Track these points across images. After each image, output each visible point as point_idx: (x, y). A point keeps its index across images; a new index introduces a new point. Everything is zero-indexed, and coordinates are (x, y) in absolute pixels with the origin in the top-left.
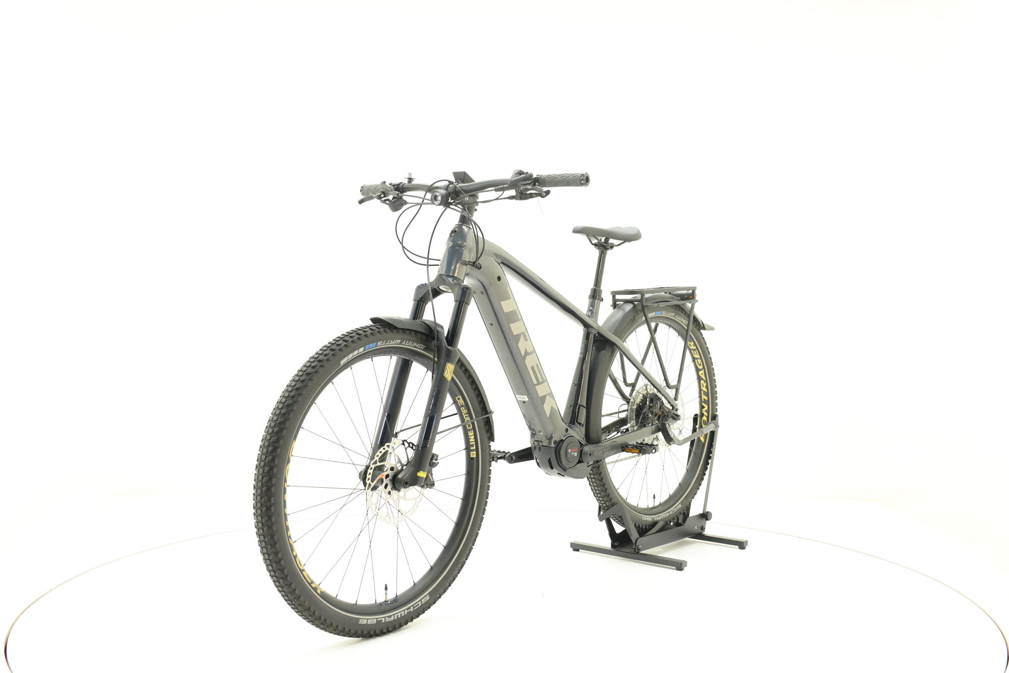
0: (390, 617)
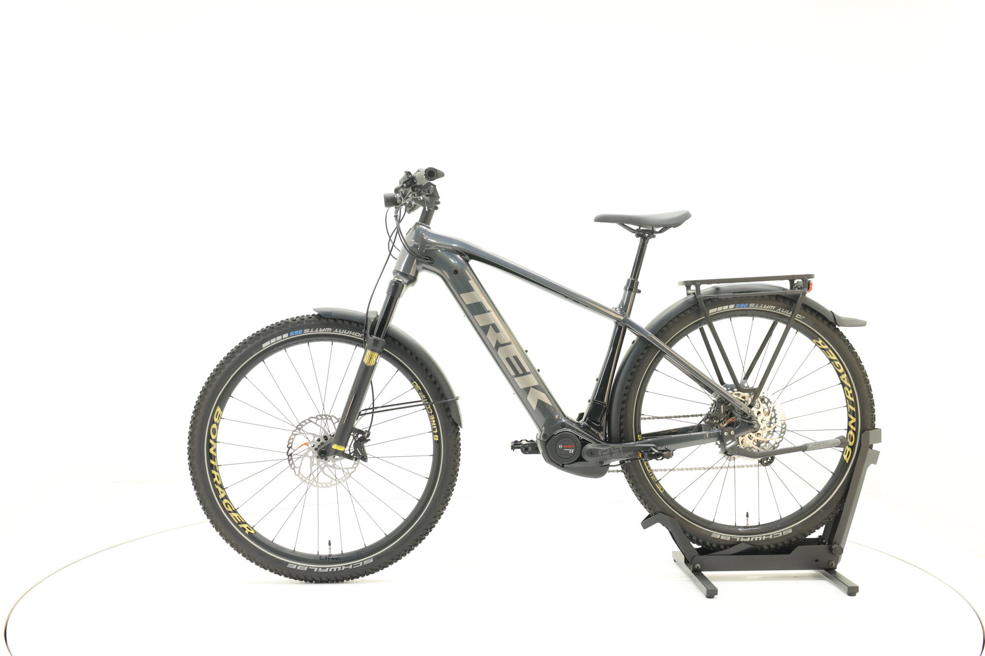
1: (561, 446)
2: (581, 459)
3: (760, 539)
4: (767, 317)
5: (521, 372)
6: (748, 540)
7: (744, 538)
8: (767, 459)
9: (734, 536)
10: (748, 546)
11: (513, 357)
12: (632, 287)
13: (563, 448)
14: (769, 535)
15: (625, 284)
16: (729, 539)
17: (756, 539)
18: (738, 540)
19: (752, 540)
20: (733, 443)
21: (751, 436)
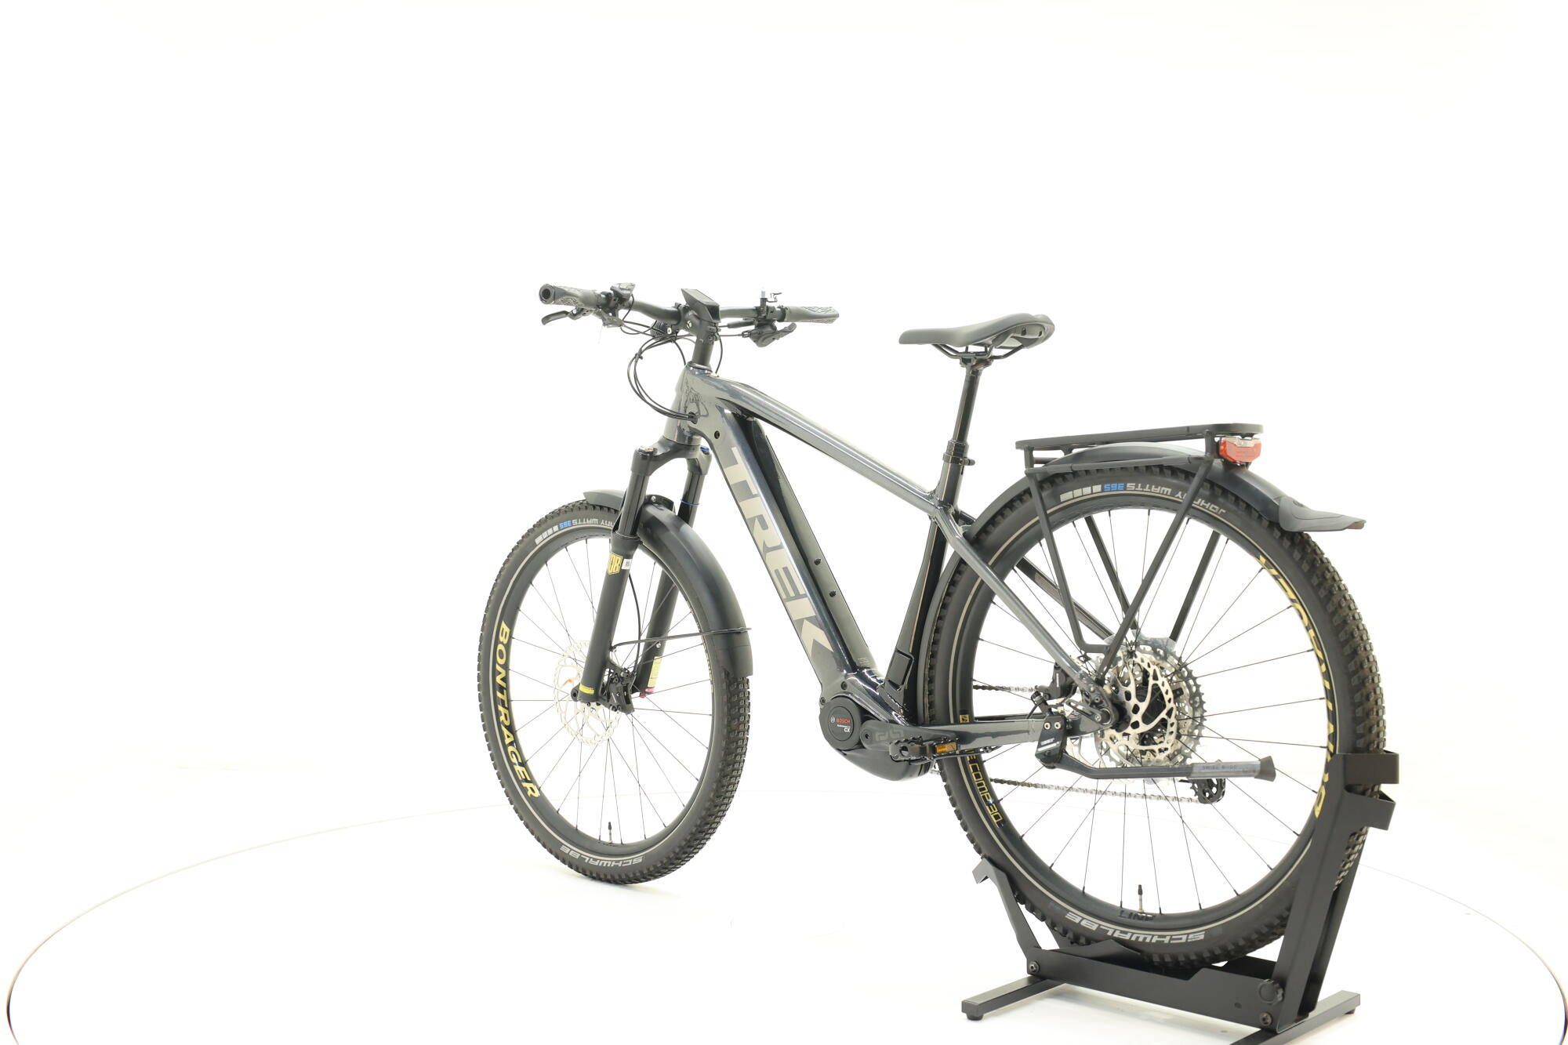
0: (595, 860)
1: (833, 720)
2: (860, 745)
3: (1148, 940)
4: (1167, 509)
5: (792, 594)
6: (1127, 937)
7: (1122, 932)
8: (1209, 789)
9: (1105, 925)
10: (1118, 949)
11: (783, 568)
12: (958, 456)
13: (836, 723)
14: (1165, 937)
15: (944, 449)
16: (1094, 927)
17: (1141, 940)
18: (1110, 934)
19: (1133, 938)
20: (1054, 745)
21: (1115, 737)
